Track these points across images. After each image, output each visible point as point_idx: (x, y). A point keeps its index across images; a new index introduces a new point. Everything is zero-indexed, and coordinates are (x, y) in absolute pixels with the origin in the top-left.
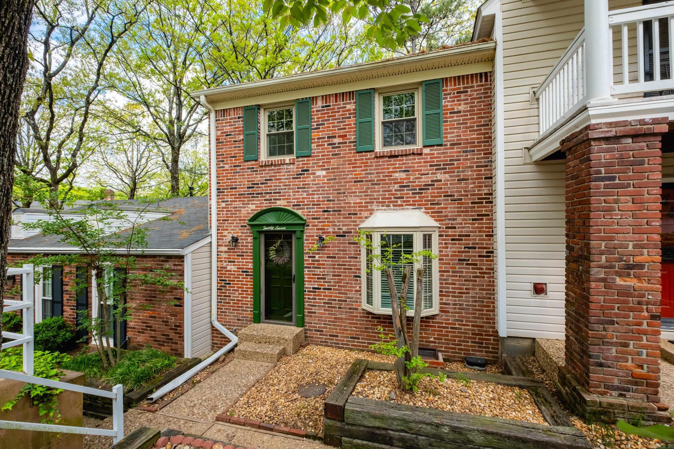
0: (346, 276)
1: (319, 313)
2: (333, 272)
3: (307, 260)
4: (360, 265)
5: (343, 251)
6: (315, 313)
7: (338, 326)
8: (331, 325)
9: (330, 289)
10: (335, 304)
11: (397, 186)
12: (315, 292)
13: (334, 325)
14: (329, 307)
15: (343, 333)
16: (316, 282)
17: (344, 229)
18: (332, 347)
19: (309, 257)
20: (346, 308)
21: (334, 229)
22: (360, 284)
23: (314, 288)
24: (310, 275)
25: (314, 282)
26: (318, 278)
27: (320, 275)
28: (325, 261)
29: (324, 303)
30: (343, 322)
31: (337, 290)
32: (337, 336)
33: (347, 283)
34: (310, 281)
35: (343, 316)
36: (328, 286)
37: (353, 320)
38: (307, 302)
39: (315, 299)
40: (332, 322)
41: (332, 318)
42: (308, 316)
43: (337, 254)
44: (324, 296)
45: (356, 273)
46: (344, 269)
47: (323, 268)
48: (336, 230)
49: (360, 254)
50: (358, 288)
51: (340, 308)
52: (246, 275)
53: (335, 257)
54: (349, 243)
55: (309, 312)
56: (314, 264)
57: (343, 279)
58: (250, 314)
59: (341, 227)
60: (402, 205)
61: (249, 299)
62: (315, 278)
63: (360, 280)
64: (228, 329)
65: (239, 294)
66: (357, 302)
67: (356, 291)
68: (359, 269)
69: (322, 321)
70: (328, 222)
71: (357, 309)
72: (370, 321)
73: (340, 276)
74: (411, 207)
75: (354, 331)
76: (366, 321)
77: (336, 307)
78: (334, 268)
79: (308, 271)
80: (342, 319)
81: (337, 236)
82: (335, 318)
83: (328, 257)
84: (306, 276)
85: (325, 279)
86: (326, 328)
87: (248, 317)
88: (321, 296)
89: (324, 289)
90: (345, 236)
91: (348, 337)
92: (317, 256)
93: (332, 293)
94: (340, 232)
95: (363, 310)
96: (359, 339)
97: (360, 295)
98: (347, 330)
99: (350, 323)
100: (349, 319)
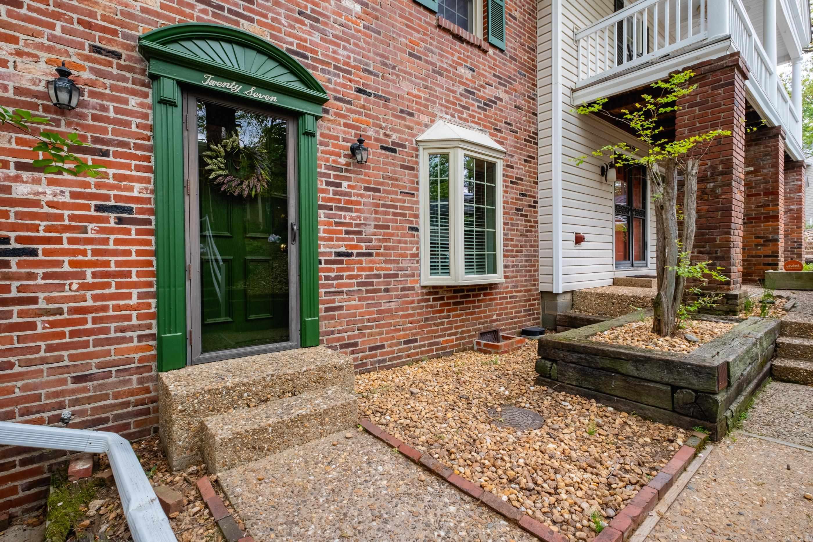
0: (397, 228)
1: (349, 308)
2: (376, 219)
3: (323, 191)
4: (418, 209)
5: (392, 179)
6: (340, 308)
7: (384, 326)
8: (371, 327)
9: (370, 255)
10: (379, 283)
11: (461, 89)
12: (341, 262)
13: (377, 327)
14: (367, 291)
15: (393, 338)
16: (343, 240)
17: (395, 137)
18: (375, 369)
19: (328, 184)
20: (396, 289)
21: (377, 132)
22: (418, 242)
23: (339, 254)
24: (330, 224)
25: (338, 240)
26: (347, 232)
27: (350, 225)
28: (361, 195)
29: (359, 284)
30: (392, 317)
31: (382, 255)
32: (383, 347)
33: (399, 242)
34: (331, 239)
35: (393, 305)
36: (367, 247)
37: (407, 309)
38: (324, 286)
39: (340, 277)
40: (374, 320)
41: (372, 313)
42: (325, 318)
43: (382, 184)
44: (359, 269)
45: (411, 222)
46: (394, 214)
47: (357, 211)
48: (381, 136)
49: (417, 189)
50: (414, 251)
51: (387, 290)
52: (120, 221)
53: (378, 190)
54: (403, 167)
55: (327, 310)
56: (339, 201)
57: (392, 235)
58: (138, 349)
59: (389, 133)
60: (467, 121)
61: (134, 301)
62: (340, 232)
63: (418, 236)
64: (39, 422)
65: (84, 287)
66: (413, 275)
67: (413, 255)
68: (417, 216)
69: (355, 322)
70: (366, 115)
71: (413, 288)
72: (431, 306)
73: (387, 227)
74: (476, 126)
75: (411, 329)
76: (427, 307)
77: (379, 291)
78: (376, 212)
79: (327, 216)
80: (390, 310)
81: (383, 148)
82: (379, 312)
83: (366, 189)
84: (322, 228)
85: (360, 233)
86: (364, 335)
87: (131, 361)
88: (352, 269)
89: (358, 255)
90: (394, 151)
91: (399, 344)
92: (345, 184)
93: (374, 262)
94: (387, 142)
95: (423, 287)
96: (415, 341)
97: (418, 262)
98: (399, 330)
99: (403, 316)
100: (403, 310)
